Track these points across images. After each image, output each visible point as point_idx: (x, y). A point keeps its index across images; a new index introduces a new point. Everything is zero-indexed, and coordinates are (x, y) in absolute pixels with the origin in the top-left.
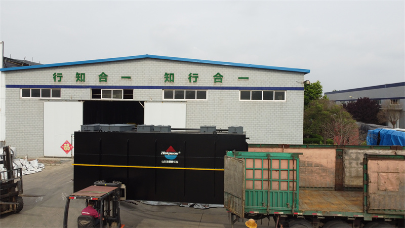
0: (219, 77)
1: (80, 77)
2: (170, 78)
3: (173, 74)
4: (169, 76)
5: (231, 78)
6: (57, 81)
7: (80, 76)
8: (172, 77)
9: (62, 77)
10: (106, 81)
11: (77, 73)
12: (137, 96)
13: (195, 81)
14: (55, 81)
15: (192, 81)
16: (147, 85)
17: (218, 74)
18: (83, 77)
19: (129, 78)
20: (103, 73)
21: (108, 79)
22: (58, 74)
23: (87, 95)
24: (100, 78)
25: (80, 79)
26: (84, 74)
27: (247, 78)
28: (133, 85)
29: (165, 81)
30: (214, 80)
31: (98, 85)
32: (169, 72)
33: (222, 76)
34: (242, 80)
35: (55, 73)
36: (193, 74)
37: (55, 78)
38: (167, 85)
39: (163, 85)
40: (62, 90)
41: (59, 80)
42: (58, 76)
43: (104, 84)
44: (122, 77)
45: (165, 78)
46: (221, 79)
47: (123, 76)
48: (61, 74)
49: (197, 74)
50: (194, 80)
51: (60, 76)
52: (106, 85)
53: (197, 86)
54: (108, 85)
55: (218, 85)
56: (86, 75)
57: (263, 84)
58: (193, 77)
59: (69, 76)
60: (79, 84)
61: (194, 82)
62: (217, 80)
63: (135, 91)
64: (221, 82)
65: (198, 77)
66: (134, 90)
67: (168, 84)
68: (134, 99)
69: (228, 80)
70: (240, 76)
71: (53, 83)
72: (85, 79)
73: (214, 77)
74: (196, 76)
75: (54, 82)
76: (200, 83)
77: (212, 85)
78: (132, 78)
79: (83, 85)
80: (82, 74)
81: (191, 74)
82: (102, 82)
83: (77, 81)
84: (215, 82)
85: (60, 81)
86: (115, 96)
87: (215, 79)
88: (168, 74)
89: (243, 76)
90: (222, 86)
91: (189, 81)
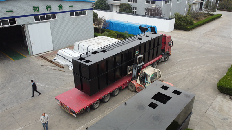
0: (60, 7)
2: (37, 10)
3: (38, 7)
4: (36, 8)
5: (66, 6)
8: (37, 9)
12: (19, 22)
15: (48, 10)
16: (24, 15)
17: (60, 5)
19: (12, 11)
27: (73, 6)
28: (15, 16)
29: (34, 11)
30: (58, 8)
32: (35, 6)
33: (62, 6)
36: (49, 6)
38: (35, 14)
44: (7, 12)
45: (34, 9)
46: (62, 8)
47: (7, 10)
49: (50, 6)
50: (49, 9)
55: (61, 11)
58: (49, 8)
61: (49, 10)
62: (60, 8)
63: (17, 20)
64: (62, 9)
65: (51, 7)
66: (16, 18)
67: (36, 13)
68: (17, 24)
69: (65, 8)
70: (70, 6)
73: (59, 6)
74: (50, 7)
76: (52, 11)
77: (58, 11)
81: (47, 6)
84: (60, 9)
87: (59, 8)
88: (35, 7)
89: (71, 5)
90: (63, 11)
91: (47, 10)
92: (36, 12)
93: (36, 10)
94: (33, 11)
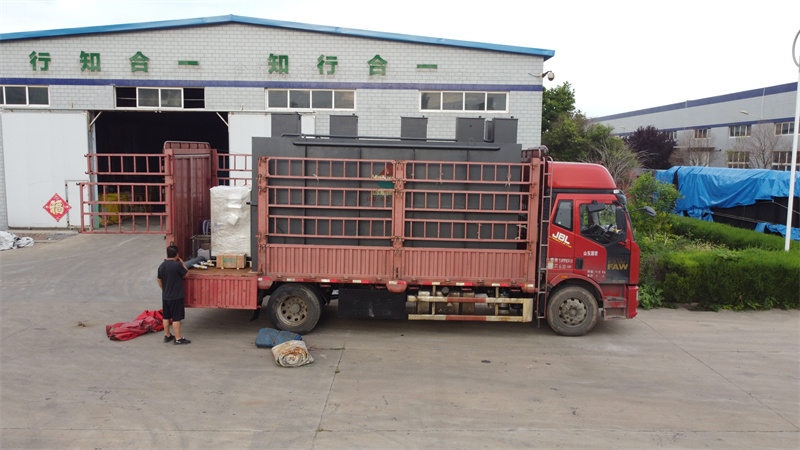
0: (377, 64)
1: (88, 60)
2: (281, 66)
3: (286, 57)
5: (402, 65)
6: (38, 68)
7: (89, 58)
8: (284, 64)
9: (49, 60)
10: (146, 71)
11: (82, 52)
12: (213, 102)
13: (332, 72)
14: (35, 69)
15: (325, 72)
16: (232, 79)
17: (377, 57)
18: (95, 61)
19: (195, 63)
20: (139, 53)
21: (150, 66)
22: (40, 54)
23: (106, 100)
24: (133, 64)
25: (90, 65)
26: (98, 55)
27: (435, 67)
28: (203, 79)
29: (271, 72)
30: (368, 69)
31: (128, 78)
32: (277, 53)
33: (385, 62)
34: (424, 70)
35: (34, 53)
36: (328, 58)
37: (33, 62)
38: (273, 80)
39: (266, 79)
40: (52, 89)
41: (43, 66)
42: (40, 59)
43: (141, 76)
44: (181, 63)
45: (270, 64)
46: (384, 68)
47: (181, 59)
48: (48, 54)
49: (335, 58)
50: (330, 69)
51: (46, 59)
52: (147, 78)
53: (336, 81)
54: (151, 78)
55: (377, 80)
56: (101, 58)
57: (464, 78)
58: (327, 63)
59: (65, 60)
60: (87, 75)
61: (329, 73)
62: (375, 70)
63: (208, 91)
64: (383, 73)
65: (336, 63)
66: (206, 89)
67: (276, 78)
68: (207, 108)
69: (397, 70)
70: (421, 63)
71: (29, 74)
72: (102, 66)
73: (369, 62)
74: (333, 62)
75: (32, 72)
76: (341, 76)
77: (365, 80)
78: (201, 63)
79: (96, 77)
80: (93, 55)
81: (322, 56)
82: (136, 73)
83: (83, 69)
84: (372, 73)
85: (45, 68)
86: (166, 103)
87: (372, 67)
88: (276, 57)
89: (427, 63)
90: (385, 81)
91: (318, 72)
92: (278, 75)
93: (278, 67)
94: (267, 71)
